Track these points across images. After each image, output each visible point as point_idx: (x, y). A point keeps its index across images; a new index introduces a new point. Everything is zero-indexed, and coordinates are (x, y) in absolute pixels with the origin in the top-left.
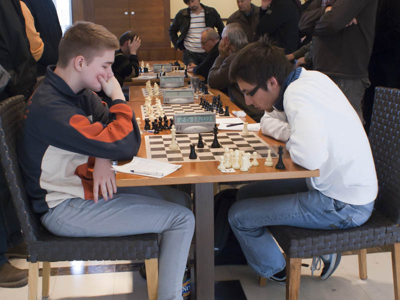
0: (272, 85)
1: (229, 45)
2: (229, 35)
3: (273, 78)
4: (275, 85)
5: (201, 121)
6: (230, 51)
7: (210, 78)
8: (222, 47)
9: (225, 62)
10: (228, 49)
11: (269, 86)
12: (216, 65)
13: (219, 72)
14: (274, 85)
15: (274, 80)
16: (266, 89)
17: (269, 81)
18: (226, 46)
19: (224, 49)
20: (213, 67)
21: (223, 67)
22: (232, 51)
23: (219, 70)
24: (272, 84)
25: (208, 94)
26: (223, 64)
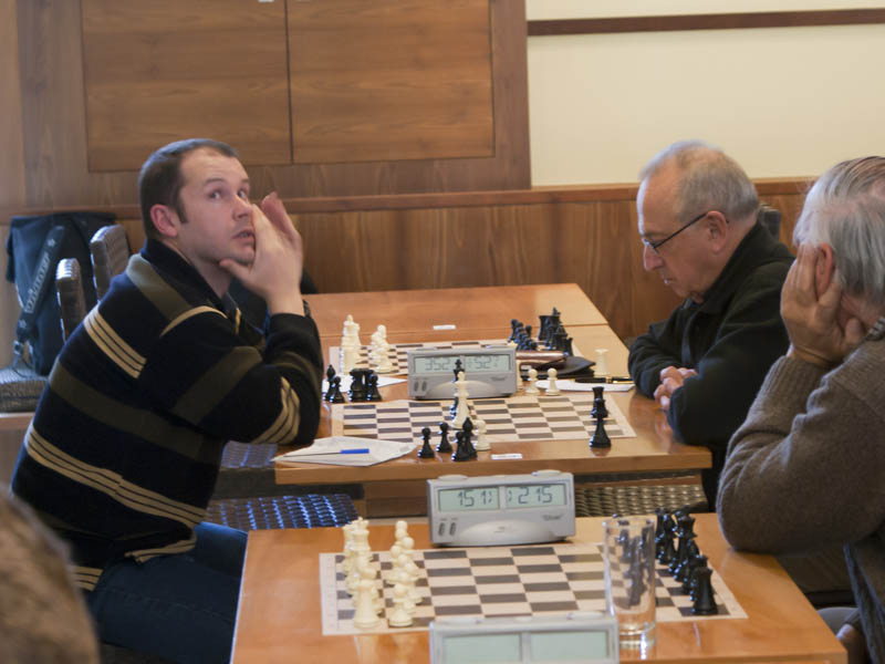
1: (841, 294)
2: (842, 235)
6: (852, 326)
7: (730, 491)
8: (800, 299)
9: (823, 398)
10: (838, 317)
12: (765, 408)
13: (785, 460)
18: (827, 299)
19: (812, 317)
20: (753, 417)
21: (808, 426)
22: (863, 328)
23: (785, 446)
25: (714, 609)
26: (814, 411)
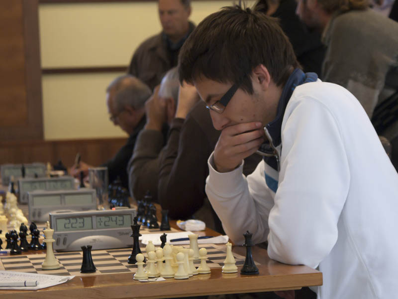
0: (261, 82)
3: (262, 66)
4: (267, 80)
5: (106, 226)
11: (256, 85)
14: (264, 82)
15: (264, 69)
16: (250, 90)
17: (254, 74)
24: (261, 79)
